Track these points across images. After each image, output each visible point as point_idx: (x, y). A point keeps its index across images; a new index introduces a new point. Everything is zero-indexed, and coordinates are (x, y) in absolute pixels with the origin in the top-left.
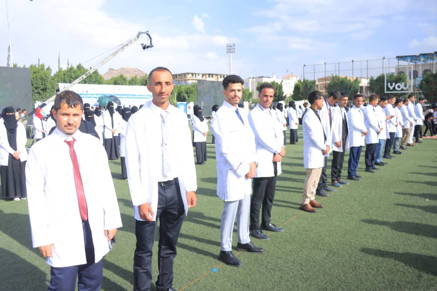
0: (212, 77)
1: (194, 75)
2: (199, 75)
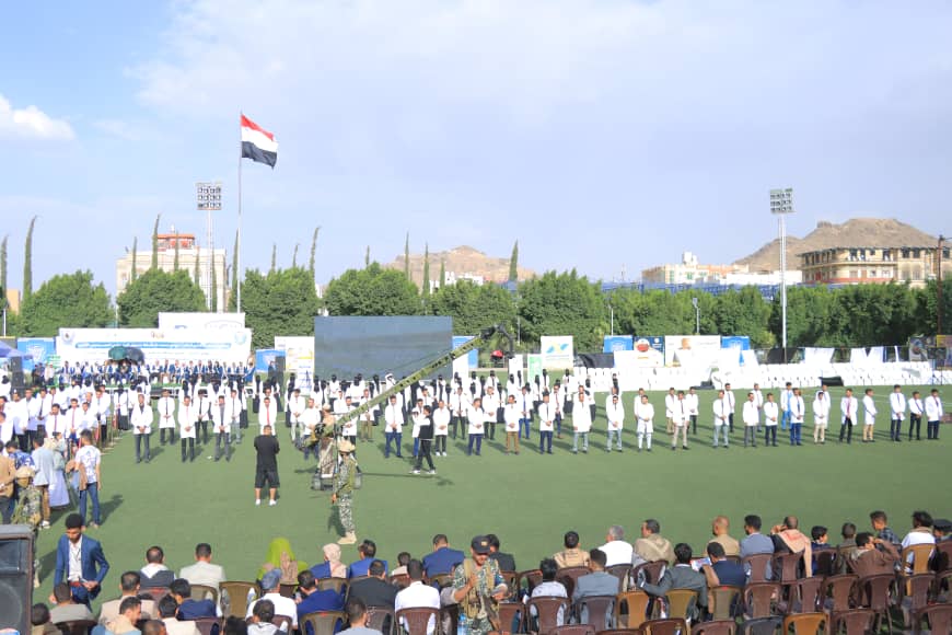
0: (917, 255)
1: (859, 252)
2: (873, 253)
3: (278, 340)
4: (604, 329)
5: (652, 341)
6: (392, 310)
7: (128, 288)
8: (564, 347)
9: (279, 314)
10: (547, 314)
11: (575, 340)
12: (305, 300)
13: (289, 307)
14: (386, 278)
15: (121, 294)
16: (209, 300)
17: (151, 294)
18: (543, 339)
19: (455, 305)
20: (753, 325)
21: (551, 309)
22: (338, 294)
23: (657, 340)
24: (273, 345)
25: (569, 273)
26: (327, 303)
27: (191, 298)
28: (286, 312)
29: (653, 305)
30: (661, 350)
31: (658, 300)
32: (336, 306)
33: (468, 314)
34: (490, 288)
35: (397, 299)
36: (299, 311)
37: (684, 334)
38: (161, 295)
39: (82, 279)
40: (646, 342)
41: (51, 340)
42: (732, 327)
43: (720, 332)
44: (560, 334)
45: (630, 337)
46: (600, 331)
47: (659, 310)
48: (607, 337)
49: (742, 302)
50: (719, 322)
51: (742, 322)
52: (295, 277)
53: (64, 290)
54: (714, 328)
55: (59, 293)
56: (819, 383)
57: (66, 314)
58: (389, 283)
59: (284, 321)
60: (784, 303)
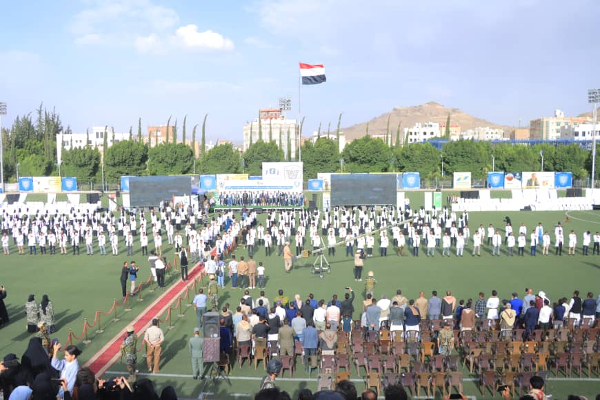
3: (319, 175)
4: (489, 168)
5: (515, 175)
6: (377, 160)
7: (248, 151)
8: (466, 178)
9: (319, 162)
10: (457, 161)
11: (472, 174)
12: (332, 155)
13: (324, 159)
14: (373, 143)
15: (245, 154)
16: (286, 154)
17: (258, 154)
18: (455, 174)
19: (407, 157)
20: (574, 166)
21: (459, 158)
22: (348, 152)
23: (518, 174)
24: (316, 177)
25: (470, 138)
26: (343, 156)
27: (277, 155)
28: (323, 161)
29: (515, 156)
30: (520, 179)
31: (519, 153)
32: (347, 158)
33: (414, 161)
34: (427, 148)
35: (378, 154)
36: (329, 160)
37: (533, 171)
38: (263, 154)
39: (228, 147)
40: (512, 175)
41: (214, 176)
42: (562, 167)
43: (556, 170)
44: (464, 171)
45: (502, 173)
46: (486, 169)
47: (519, 158)
48: (489, 173)
49: (568, 153)
50: (555, 164)
51: (568, 164)
53: (219, 152)
54: (552, 167)
56: (591, 208)
58: (375, 146)
59: (322, 165)
60: (594, 154)
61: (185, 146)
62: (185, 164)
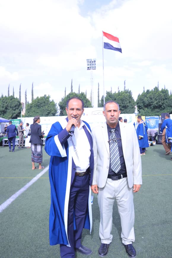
7: (63, 99)
12: (130, 102)
13: (124, 105)
15: (60, 102)
22: (142, 100)
26: (138, 103)
32: (142, 105)
36: (128, 106)
39: (46, 98)
52: (126, 93)
53: (40, 101)
55: (39, 102)
57: (41, 110)
61: (14, 98)
62: (14, 111)
